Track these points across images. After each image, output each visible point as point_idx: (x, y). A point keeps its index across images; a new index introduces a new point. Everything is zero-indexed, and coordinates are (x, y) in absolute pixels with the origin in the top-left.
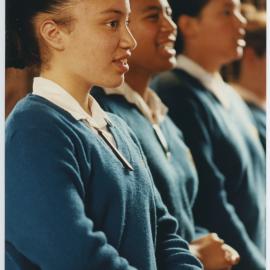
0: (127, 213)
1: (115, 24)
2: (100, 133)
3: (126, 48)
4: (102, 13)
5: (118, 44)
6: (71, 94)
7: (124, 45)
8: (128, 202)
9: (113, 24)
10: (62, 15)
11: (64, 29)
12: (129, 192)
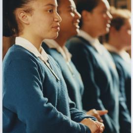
0: (58, 99)
1: (51, 11)
2: (45, 63)
3: (57, 21)
4: (45, 6)
5: (54, 20)
6: (33, 45)
7: (56, 20)
8: (58, 94)
9: (50, 11)
10: (28, 8)
11: (29, 14)
12: (58, 90)
